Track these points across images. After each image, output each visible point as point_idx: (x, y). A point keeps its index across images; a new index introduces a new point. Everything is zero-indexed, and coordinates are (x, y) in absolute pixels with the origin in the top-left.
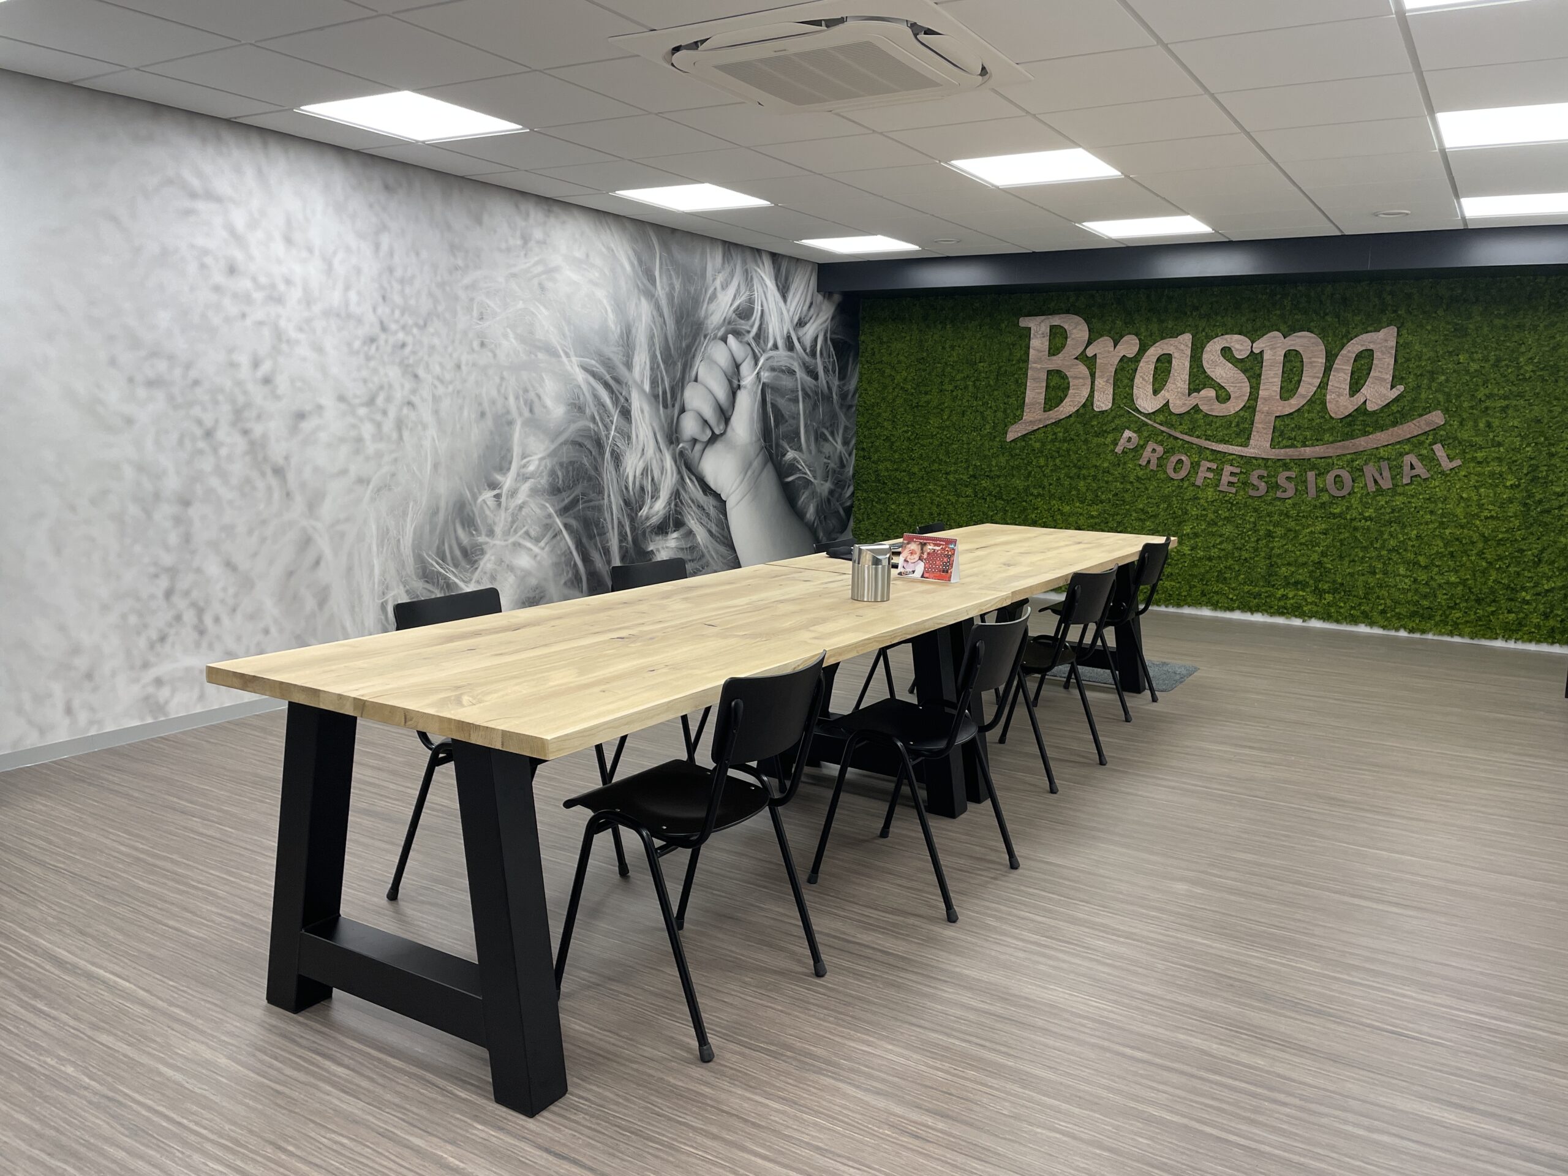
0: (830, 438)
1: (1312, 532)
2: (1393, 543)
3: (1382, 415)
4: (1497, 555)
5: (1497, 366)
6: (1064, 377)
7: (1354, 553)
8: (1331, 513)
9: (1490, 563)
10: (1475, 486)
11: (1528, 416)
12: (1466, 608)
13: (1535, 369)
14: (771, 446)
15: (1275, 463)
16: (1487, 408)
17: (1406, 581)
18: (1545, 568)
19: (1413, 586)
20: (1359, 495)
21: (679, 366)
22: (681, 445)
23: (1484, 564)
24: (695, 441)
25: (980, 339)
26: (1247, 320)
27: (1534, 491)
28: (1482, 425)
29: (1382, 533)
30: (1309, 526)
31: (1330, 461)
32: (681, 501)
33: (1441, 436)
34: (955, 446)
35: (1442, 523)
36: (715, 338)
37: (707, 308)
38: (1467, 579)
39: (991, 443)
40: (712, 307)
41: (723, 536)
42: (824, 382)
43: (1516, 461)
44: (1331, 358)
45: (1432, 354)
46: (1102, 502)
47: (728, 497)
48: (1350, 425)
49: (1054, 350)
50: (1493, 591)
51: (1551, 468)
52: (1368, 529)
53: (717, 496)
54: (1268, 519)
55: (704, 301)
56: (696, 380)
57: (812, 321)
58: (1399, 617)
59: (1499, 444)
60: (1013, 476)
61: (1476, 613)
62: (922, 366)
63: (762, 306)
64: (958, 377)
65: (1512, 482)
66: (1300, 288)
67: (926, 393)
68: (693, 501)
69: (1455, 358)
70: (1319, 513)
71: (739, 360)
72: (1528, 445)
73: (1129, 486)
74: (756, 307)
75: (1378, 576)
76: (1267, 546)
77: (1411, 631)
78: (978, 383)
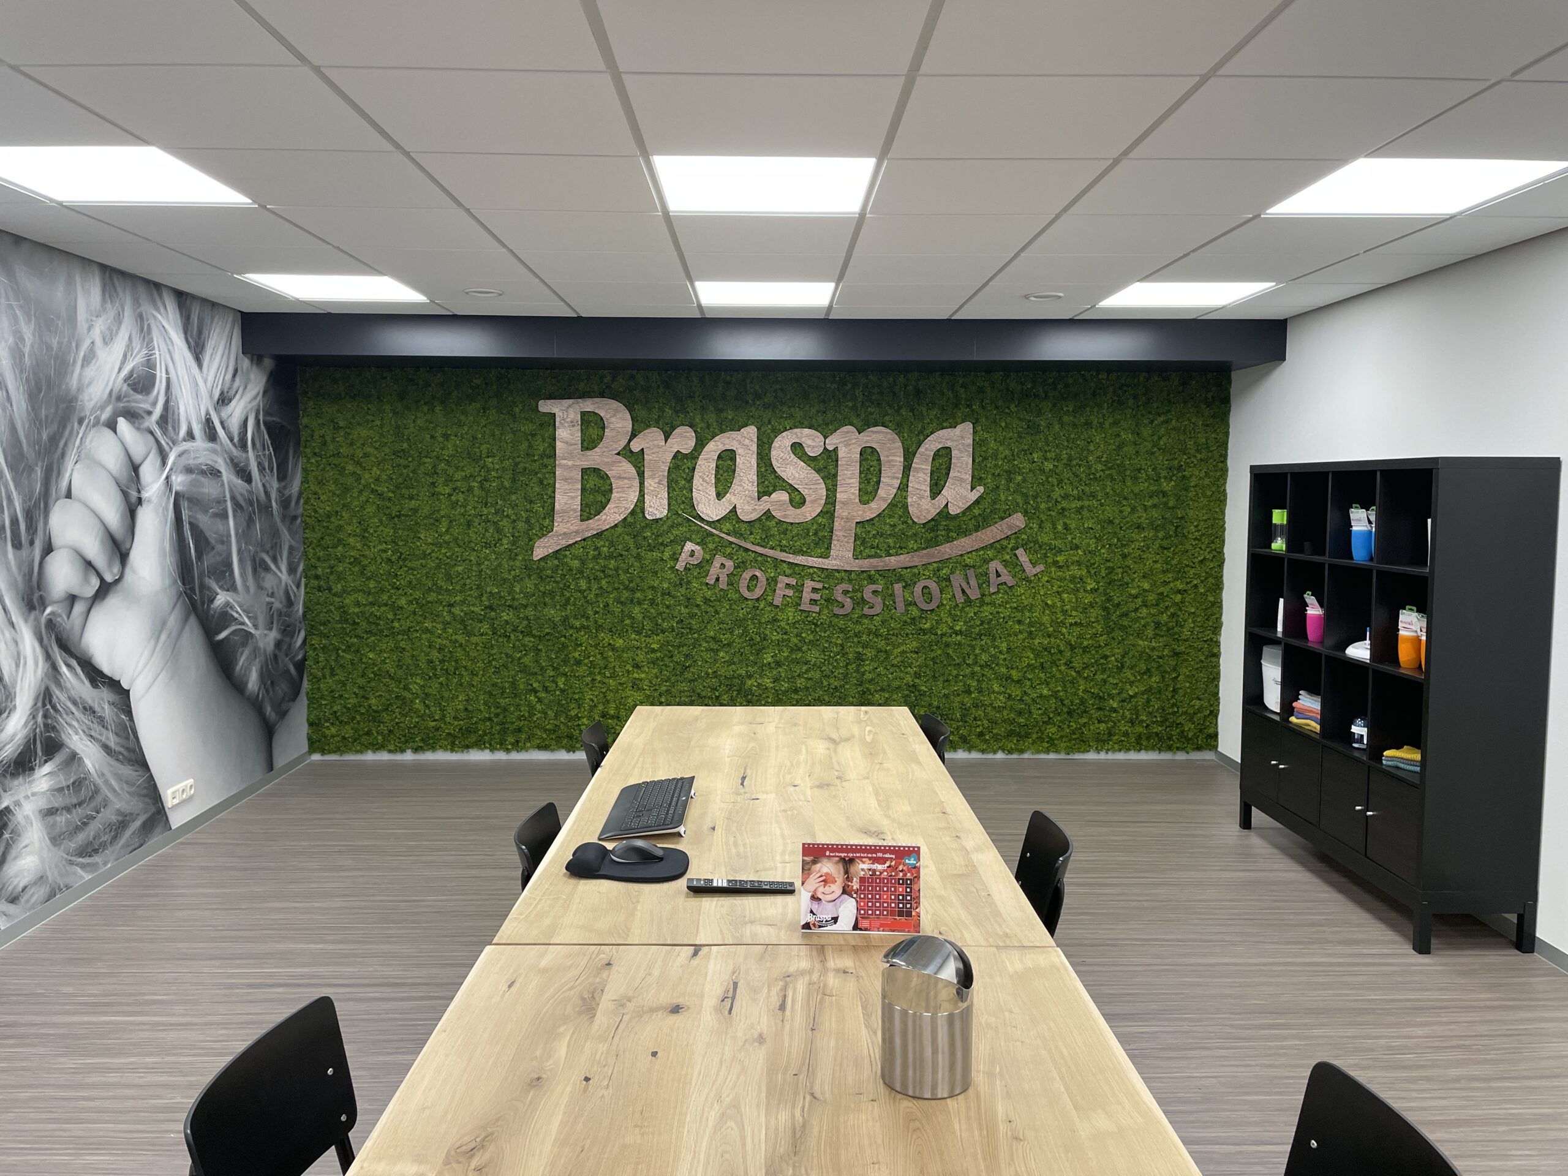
0: (273, 567)
1: (904, 652)
2: (984, 657)
3: (964, 519)
4: (1084, 663)
5: (1069, 465)
6: (605, 477)
7: (947, 672)
8: (921, 629)
9: (1078, 672)
10: (1058, 592)
11: (1101, 516)
12: (1061, 721)
13: (1104, 468)
14: (193, 590)
15: (859, 574)
16: (1063, 509)
17: (1001, 697)
18: (1128, 674)
19: (1010, 703)
20: (948, 607)
21: (39, 472)
22: (48, 610)
23: (1074, 674)
24: (72, 599)
25: (485, 426)
26: (818, 412)
27: (1112, 594)
28: (1060, 527)
29: (973, 647)
30: (900, 645)
31: (916, 571)
32: (54, 708)
33: (1023, 540)
34: (460, 569)
35: (1031, 633)
36: (97, 423)
37: (80, 375)
38: (1058, 691)
39: (511, 563)
40: (90, 372)
41: (128, 749)
42: (260, 485)
43: (1094, 564)
44: (909, 456)
45: (1007, 452)
46: (663, 632)
47: (131, 684)
48: (932, 530)
49: (589, 443)
50: (1083, 702)
51: (1126, 569)
52: (960, 644)
53: (114, 684)
54: (856, 640)
55: (75, 361)
56: (69, 495)
57: (238, 396)
58: (996, 738)
59: (1077, 547)
60: (545, 604)
61: (1069, 726)
62: (402, 462)
63: (167, 373)
64: (459, 475)
65: (1092, 586)
66: (871, 377)
67: (411, 498)
68: (75, 703)
69: (1030, 457)
70: (910, 629)
71: (137, 458)
72: (1103, 546)
73: (696, 610)
74: (158, 374)
75: (973, 696)
76: (857, 671)
77: (1010, 752)
78: (487, 485)
